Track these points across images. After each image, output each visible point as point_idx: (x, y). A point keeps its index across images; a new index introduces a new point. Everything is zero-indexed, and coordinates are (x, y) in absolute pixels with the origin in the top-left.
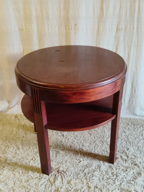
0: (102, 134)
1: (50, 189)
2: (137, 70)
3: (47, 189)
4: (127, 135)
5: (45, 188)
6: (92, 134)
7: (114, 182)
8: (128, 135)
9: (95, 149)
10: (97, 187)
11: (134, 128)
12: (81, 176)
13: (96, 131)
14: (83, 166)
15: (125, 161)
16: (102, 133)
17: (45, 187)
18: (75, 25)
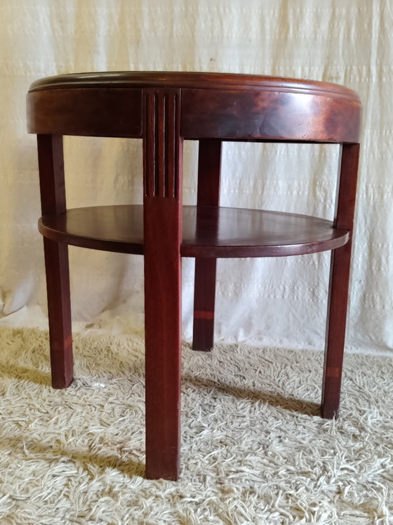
0: (277, 380)
1: (82, 487)
2: (382, 197)
3: (73, 489)
4: (358, 384)
5: (66, 485)
6: (245, 376)
7: (316, 485)
8: (362, 384)
9: (253, 408)
10: (252, 492)
11: (380, 373)
12: (199, 464)
13: (260, 372)
14: (210, 443)
15: (351, 437)
16: (278, 377)
17: (64, 482)
18: (211, 60)
